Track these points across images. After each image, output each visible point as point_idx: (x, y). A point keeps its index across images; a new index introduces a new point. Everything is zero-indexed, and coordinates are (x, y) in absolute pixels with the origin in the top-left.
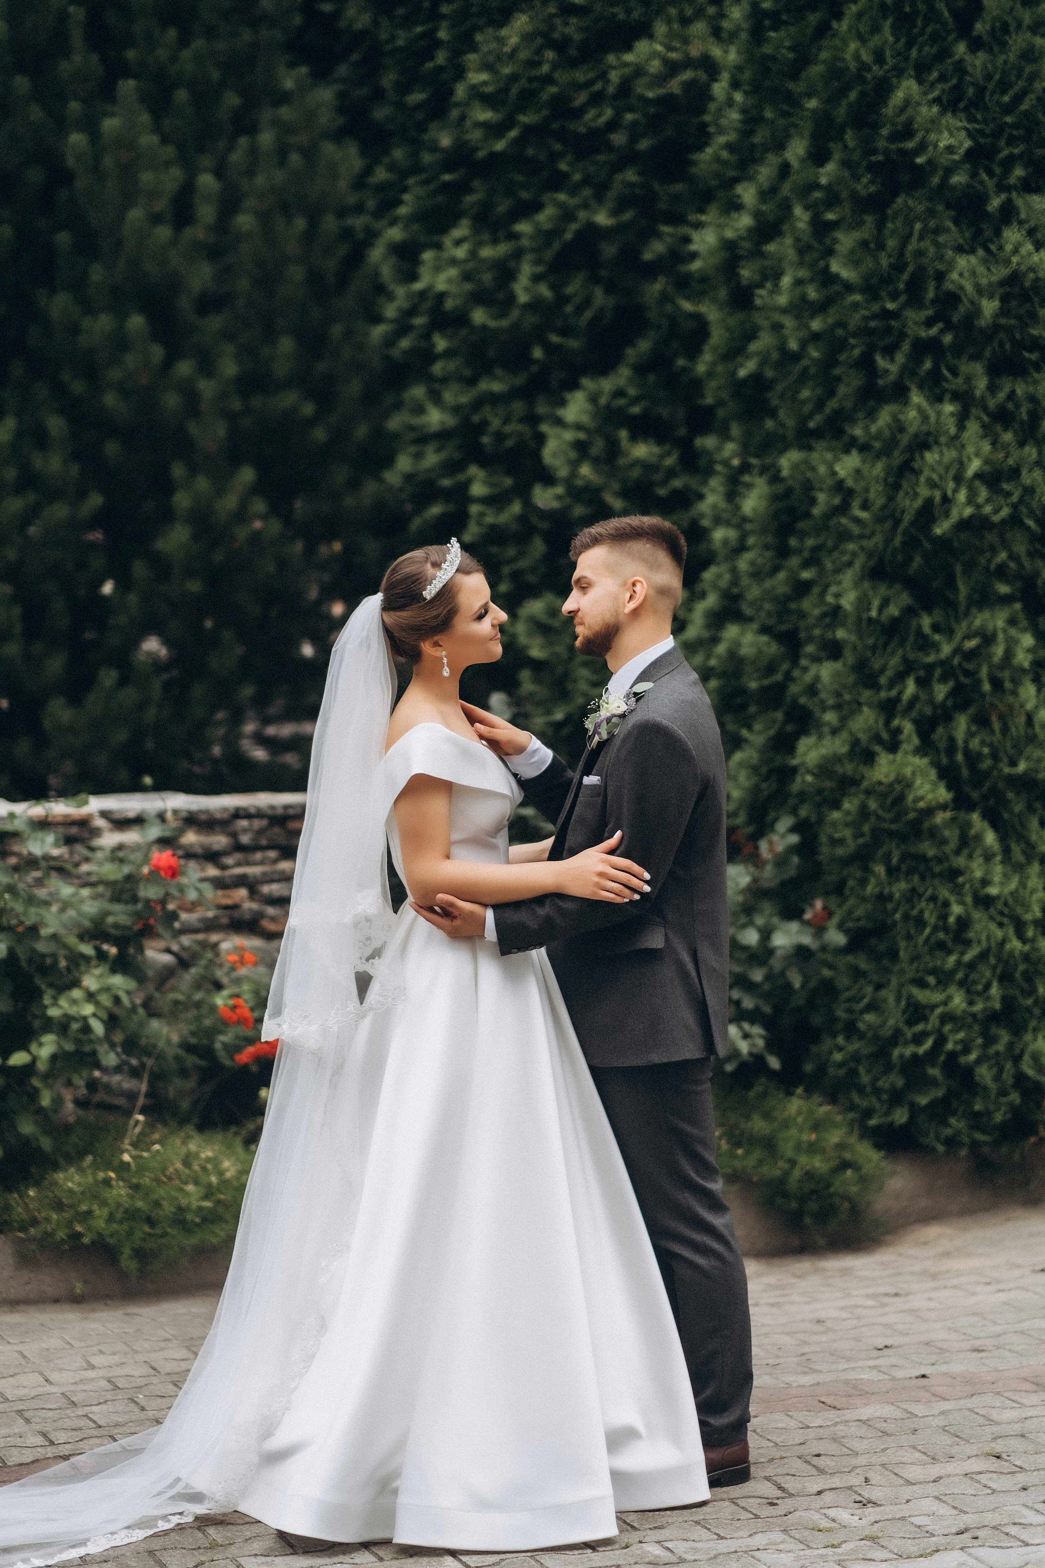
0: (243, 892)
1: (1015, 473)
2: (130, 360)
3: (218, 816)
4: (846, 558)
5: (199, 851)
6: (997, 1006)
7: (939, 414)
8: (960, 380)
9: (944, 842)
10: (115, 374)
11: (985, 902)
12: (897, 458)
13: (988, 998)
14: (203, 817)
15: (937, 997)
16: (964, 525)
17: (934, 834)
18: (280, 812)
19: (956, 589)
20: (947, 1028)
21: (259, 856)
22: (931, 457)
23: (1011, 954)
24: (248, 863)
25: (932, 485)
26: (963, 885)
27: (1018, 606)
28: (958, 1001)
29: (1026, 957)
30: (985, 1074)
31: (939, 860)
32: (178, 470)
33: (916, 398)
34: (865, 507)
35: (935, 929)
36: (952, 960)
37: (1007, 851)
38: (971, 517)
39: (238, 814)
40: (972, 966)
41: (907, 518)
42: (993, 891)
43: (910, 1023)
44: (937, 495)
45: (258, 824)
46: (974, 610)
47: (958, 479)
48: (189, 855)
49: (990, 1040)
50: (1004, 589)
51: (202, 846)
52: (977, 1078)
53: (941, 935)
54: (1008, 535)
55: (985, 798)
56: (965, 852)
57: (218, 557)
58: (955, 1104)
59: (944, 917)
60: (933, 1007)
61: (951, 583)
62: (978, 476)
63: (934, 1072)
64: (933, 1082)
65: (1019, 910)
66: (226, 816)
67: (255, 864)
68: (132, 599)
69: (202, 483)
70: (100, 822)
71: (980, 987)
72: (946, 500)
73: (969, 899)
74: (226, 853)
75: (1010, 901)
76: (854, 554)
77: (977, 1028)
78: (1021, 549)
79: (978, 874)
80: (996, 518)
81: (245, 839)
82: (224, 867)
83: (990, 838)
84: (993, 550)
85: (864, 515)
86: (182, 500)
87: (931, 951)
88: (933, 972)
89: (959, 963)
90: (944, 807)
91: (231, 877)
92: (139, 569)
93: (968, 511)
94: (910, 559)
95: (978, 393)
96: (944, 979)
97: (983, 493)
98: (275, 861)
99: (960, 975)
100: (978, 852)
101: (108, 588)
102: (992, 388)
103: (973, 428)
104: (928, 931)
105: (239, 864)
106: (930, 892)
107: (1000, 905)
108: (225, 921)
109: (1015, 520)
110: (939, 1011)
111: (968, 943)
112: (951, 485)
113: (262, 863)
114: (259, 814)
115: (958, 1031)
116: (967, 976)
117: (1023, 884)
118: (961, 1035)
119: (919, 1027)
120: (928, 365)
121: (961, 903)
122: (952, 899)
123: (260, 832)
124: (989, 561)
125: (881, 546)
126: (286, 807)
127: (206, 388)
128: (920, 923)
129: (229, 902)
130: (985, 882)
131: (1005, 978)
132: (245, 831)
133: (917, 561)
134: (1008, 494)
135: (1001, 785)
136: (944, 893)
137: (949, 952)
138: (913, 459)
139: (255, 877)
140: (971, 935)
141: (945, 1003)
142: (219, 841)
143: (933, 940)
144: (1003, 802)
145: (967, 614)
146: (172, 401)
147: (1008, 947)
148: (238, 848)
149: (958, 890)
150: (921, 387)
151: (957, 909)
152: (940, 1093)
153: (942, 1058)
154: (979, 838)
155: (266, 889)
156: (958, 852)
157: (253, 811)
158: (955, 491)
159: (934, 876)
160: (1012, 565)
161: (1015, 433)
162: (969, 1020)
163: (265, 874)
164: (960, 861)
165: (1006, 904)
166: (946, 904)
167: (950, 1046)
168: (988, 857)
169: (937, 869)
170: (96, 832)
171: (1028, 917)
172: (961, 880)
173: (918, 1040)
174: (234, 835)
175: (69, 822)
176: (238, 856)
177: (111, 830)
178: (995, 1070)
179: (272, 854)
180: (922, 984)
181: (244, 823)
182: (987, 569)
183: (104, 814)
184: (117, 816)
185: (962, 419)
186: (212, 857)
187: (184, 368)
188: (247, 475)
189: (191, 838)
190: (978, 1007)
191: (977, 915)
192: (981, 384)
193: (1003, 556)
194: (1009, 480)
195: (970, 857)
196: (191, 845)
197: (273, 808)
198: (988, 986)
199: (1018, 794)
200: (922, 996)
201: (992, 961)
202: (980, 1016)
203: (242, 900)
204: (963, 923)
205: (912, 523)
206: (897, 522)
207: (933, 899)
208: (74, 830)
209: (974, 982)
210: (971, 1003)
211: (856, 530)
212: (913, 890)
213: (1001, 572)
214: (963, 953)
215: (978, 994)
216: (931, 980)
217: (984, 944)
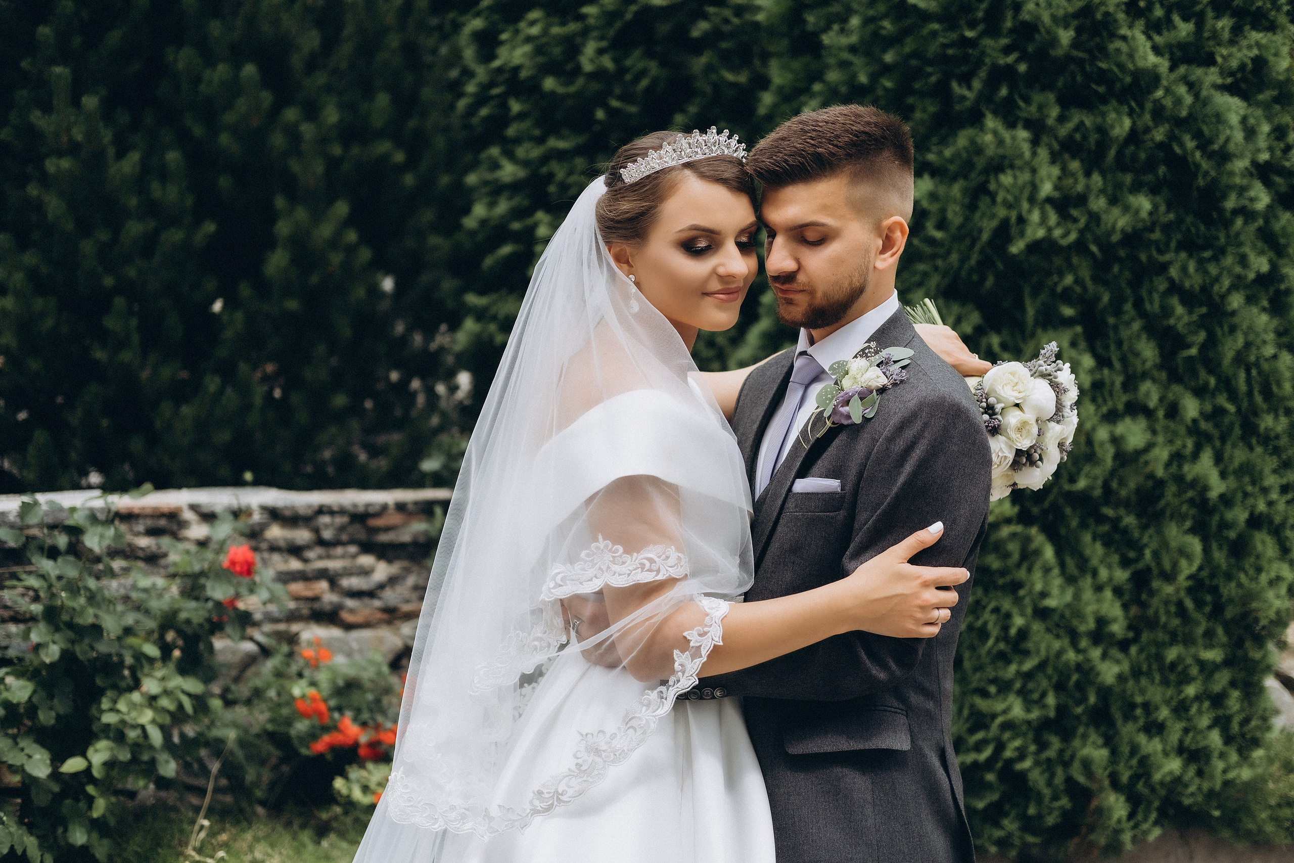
0: (324, 585)
1: (1082, 200)
2: (242, 105)
3: (302, 512)
4: (916, 278)
5: (282, 544)
6: (1052, 714)
7: (1014, 138)
8: (1033, 109)
9: (1006, 555)
10: (229, 118)
11: (1042, 613)
12: (975, 178)
13: (1044, 706)
14: (287, 513)
15: (999, 706)
16: (1034, 247)
17: (999, 548)
18: (361, 509)
19: (1023, 310)
20: (1007, 735)
21: (339, 550)
22: (1006, 179)
23: (1067, 664)
24: (329, 557)
25: (1009, 206)
26: (1023, 597)
27: (1079, 329)
28: (1017, 711)
29: (1079, 667)
30: (1037, 778)
31: (1003, 573)
32: (280, 202)
33: (991, 122)
34: (941, 225)
35: (997, 640)
36: (1013, 668)
37: (1062, 565)
38: (1043, 240)
39: (322, 510)
40: (1028, 676)
41: (985, 237)
42: (1051, 602)
43: (972, 731)
44: (1014, 215)
45: (340, 520)
46: (1039, 331)
47: (1032, 200)
48: (274, 548)
49: (1043, 745)
50: (1068, 311)
51: (286, 540)
52: (1031, 784)
53: (1002, 646)
54: (1075, 260)
55: (1045, 512)
56: (1025, 566)
57: (314, 279)
58: (1007, 807)
59: (1005, 628)
60: (994, 716)
61: (1019, 304)
62: (1049, 200)
63: (990, 777)
64: (989, 787)
65: (1075, 622)
66: (309, 512)
67: (336, 557)
68: (239, 316)
69: (301, 214)
70: (188, 515)
71: (1036, 696)
72: (1021, 220)
73: (1029, 611)
74: (308, 547)
75: (1067, 613)
76: (926, 275)
77: (1031, 735)
78: (1085, 273)
79: (1038, 587)
80: (1064, 242)
81: (327, 535)
82: (306, 561)
83: (1049, 553)
84: (1061, 275)
85: (938, 235)
86: (283, 228)
87: (993, 662)
88: (993, 681)
89: (1018, 673)
90: (1008, 521)
91: (314, 570)
92: (245, 290)
93: (1041, 233)
94: (983, 279)
95: (1050, 122)
96: (1004, 687)
97: (1053, 218)
98: (354, 557)
99: (1018, 685)
100: (1037, 566)
101: (218, 306)
102: (1062, 119)
103: (1043, 153)
104: (990, 642)
105: (320, 558)
106: (993, 605)
107: (1056, 617)
108: (305, 612)
109: (1080, 246)
110: (999, 720)
111: (1026, 653)
112: (1025, 205)
113: (343, 557)
114: (342, 511)
115: (1013, 738)
116: (1024, 686)
117: (1077, 596)
118: (1017, 743)
119: (980, 735)
120: (1004, 92)
121: (1022, 614)
122: (1015, 611)
123: (342, 529)
124: (1056, 284)
125: (956, 265)
126: (368, 505)
127: (307, 130)
128: (983, 634)
129: (309, 594)
130: (1044, 595)
131: (1060, 687)
132: (326, 526)
133: (990, 282)
134: (1075, 220)
135: (1061, 501)
136: (1006, 604)
137: (1008, 662)
138: (987, 182)
139: (335, 571)
140: (1030, 645)
141: (1005, 712)
142: (303, 535)
143: (994, 651)
144: (1061, 517)
145: (1033, 335)
146: (278, 140)
147: (1064, 658)
148: (321, 542)
149: (1018, 601)
150: (995, 113)
151: (1018, 621)
152: (995, 797)
153: (999, 765)
154: (1038, 553)
155: (345, 583)
156: (1019, 565)
157: (335, 509)
158: (1030, 211)
159: (996, 588)
160: (1078, 289)
161: (1082, 161)
162: (1024, 728)
163: (345, 568)
164: (1022, 574)
165: (1062, 616)
166: (1008, 616)
167: (1008, 753)
168: (1047, 570)
169: (1001, 581)
170: (183, 524)
171: (1082, 628)
172: (1022, 592)
173: (978, 747)
174: (317, 531)
175: (158, 514)
176: (319, 551)
177: (198, 523)
178: (1046, 775)
179: (353, 549)
180: (984, 694)
181: (325, 519)
182: (1053, 292)
183: (194, 507)
184: (205, 510)
185: (1035, 142)
186: (295, 550)
187: (291, 114)
188: (342, 208)
189: (275, 532)
190: (1035, 715)
191: (1037, 627)
192: (1054, 112)
193: (1069, 280)
194: (1076, 206)
195: (1030, 570)
196: (276, 539)
197: (355, 506)
198: (1044, 695)
199: (1074, 509)
200: (982, 704)
201: (1050, 671)
202: (1035, 724)
203: (323, 592)
204: (1023, 634)
205: (990, 243)
206: (974, 241)
207: (996, 610)
208: (163, 522)
209: (1031, 691)
210: (1028, 710)
211: (928, 250)
212: (978, 602)
213: (1066, 296)
214: (1021, 663)
215: (1036, 702)
216: (993, 689)
217: (1043, 653)
